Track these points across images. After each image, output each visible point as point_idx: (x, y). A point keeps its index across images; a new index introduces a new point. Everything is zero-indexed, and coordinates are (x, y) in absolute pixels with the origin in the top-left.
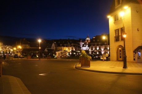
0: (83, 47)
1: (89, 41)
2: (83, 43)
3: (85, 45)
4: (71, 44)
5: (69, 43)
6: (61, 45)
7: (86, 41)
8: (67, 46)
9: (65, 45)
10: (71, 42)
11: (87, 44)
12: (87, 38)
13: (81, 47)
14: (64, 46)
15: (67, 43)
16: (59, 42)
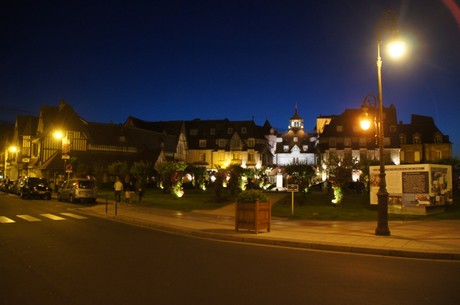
0: (280, 155)
1: (302, 132)
2: (280, 140)
3: (286, 147)
4: (244, 137)
5: (236, 136)
6: (202, 141)
7: (290, 132)
8: (227, 149)
9: (220, 142)
10: (244, 130)
11: (295, 143)
12: (294, 118)
13: (273, 152)
14: (216, 148)
15: (229, 137)
16: (194, 132)
